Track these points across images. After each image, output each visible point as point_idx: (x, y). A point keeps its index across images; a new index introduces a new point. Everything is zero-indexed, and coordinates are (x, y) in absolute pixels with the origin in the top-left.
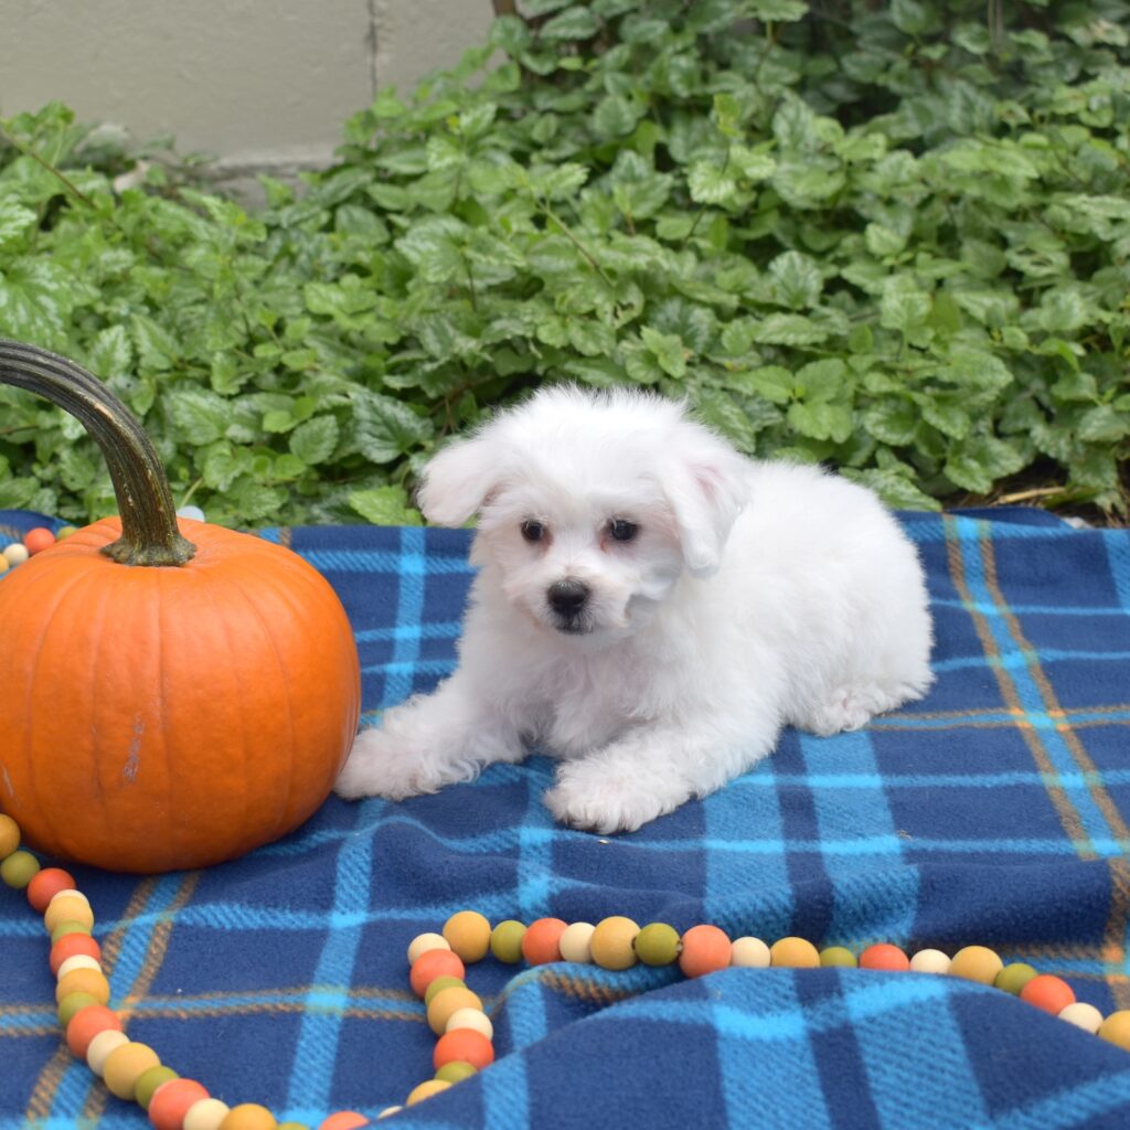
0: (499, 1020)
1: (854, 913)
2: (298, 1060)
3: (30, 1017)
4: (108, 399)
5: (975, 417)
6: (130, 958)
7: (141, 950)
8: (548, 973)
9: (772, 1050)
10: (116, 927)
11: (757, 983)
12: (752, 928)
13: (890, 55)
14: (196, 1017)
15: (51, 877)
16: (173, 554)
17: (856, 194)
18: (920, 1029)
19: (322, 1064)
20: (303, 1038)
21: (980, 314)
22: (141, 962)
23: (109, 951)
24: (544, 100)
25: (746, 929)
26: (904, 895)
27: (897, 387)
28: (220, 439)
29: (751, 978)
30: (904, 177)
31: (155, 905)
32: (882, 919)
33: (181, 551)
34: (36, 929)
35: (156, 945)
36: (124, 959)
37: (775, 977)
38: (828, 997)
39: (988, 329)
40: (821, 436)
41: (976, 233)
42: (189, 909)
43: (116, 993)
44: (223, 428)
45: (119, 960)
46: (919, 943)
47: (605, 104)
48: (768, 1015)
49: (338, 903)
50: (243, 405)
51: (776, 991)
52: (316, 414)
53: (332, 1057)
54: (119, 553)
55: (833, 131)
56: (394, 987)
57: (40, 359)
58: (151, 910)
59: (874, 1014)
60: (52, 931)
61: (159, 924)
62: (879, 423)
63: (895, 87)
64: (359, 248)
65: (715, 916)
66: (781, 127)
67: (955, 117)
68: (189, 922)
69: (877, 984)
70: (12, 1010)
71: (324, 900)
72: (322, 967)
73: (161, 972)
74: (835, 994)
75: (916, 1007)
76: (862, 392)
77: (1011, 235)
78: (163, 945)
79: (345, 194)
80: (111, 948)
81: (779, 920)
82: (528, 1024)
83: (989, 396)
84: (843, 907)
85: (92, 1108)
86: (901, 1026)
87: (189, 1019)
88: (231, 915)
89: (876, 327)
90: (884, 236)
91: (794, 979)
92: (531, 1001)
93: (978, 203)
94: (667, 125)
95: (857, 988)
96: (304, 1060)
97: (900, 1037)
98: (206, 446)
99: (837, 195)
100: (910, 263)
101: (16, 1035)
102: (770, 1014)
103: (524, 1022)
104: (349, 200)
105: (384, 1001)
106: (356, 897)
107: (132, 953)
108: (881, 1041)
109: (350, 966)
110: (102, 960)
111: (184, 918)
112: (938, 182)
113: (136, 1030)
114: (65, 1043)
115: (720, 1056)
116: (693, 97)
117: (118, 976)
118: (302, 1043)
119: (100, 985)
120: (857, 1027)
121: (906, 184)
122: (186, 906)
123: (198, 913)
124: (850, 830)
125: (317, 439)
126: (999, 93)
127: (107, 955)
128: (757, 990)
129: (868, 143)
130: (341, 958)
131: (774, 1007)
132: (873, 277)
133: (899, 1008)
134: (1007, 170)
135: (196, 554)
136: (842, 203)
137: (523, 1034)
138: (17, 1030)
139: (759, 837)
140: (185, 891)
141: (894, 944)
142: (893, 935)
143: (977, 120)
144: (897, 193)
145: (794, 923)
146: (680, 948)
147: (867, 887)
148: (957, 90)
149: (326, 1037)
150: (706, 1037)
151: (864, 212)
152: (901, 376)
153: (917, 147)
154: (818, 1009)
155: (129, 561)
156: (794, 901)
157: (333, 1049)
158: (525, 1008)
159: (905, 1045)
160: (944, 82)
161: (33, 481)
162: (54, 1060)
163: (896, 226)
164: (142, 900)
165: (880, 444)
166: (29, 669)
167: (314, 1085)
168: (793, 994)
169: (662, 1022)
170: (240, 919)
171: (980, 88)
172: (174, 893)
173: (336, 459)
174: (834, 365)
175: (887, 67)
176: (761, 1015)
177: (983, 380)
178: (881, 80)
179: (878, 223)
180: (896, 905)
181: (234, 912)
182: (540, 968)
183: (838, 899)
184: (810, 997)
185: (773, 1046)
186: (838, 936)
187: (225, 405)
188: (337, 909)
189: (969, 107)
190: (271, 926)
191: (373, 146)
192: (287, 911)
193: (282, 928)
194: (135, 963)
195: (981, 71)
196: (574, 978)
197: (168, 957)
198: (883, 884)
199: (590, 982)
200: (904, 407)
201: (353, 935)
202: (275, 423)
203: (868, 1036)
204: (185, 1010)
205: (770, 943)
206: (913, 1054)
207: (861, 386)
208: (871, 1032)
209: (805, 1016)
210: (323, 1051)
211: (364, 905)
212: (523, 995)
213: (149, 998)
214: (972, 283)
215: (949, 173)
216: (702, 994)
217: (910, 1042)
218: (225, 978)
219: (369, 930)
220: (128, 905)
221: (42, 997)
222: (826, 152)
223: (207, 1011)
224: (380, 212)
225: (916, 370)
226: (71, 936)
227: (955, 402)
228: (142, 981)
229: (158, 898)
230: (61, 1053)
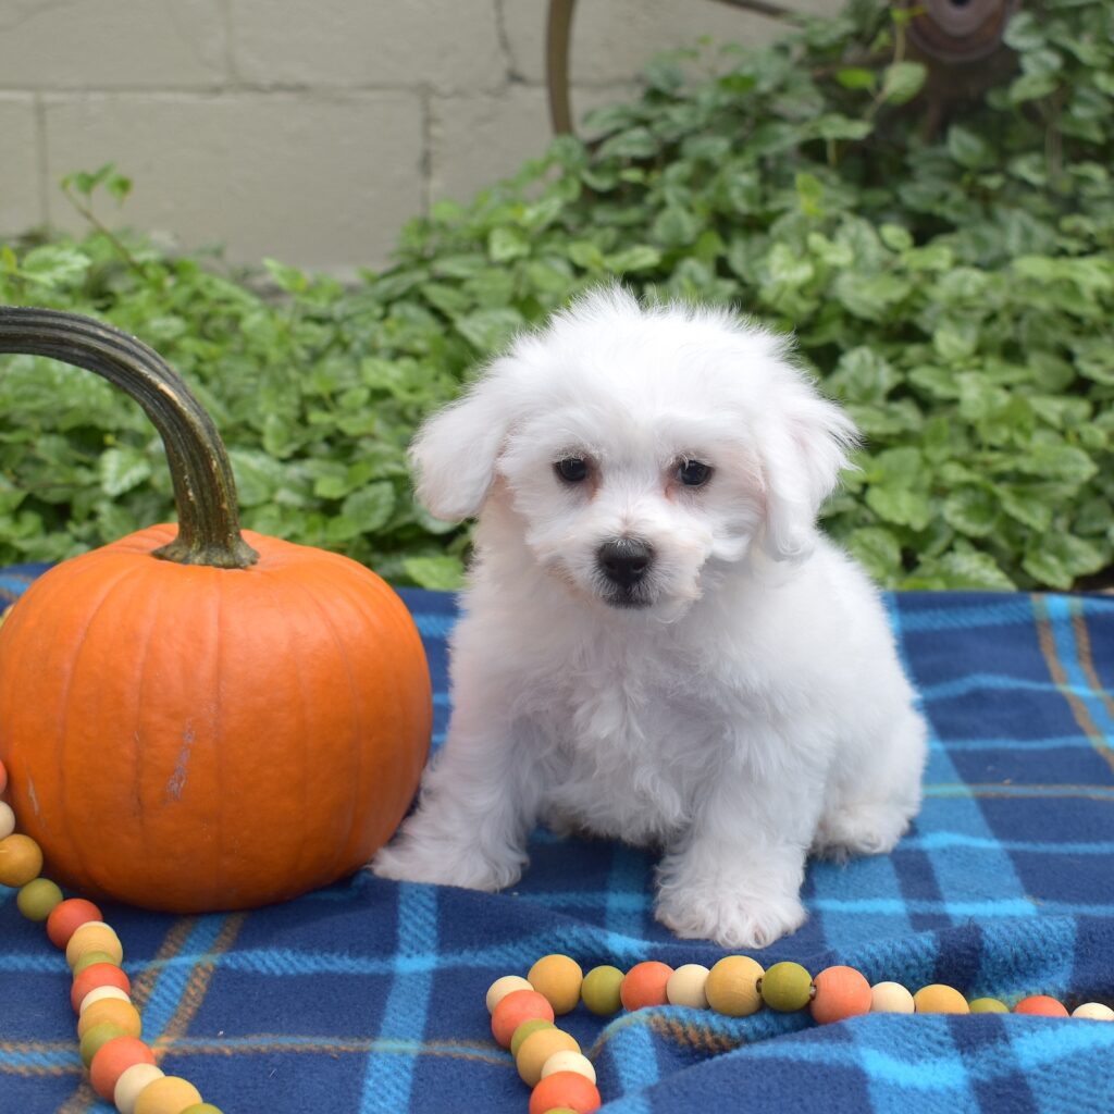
0: (602, 1062)
1: (1005, 962)
2: (365, 1103)
3: (45, 1056)
4: (172, 381)
5: (1055, 512)
6: (165, 999)
7: (178, 990)
8: (657, 1016)
9: (930, 1100)
10: (151, 966)
11: (904, 1027)
12: (891, 973)
13: (946, 187)
14: (242, 1052)
15: (75, 908)
16: (234, 557)
17: (916, 310)
18: (1107, 1077)
19: (393, 1106)
20: (370, 1077)
21: (1053, 418)
22: (177, 1002)
23: (140, 991)
24: (601, 214)
25: (885, 974)
26: (1060, 947)
27: (975, 477)
28: (269, 502)
29: (897, 1022)
30: (970, 290)
31: (193, 947)
32: (1035, 971)
33: (244, 555)
34: (55, 964)
35: (195, 987)
36: (157, 999)
37: (927, 1022)
38: (991, 1043)
39: (1063, 433)
40: (900, 520)
41: (1041, 346)
42: (234, 954)
43: (147, 1033)
44: (273, 489)
45: (151, 1000)
46: (1080, 997)
47: (667, 215)
48: (922, 1063)
49: (403, 946)
50: (295, 471)
51: (928, 1036)
52: (374, 481)
53: (405, 1099)
54: (173, 554)
55: (901, 239)
56: (473, 1037)
57: (101, 333)
58: (188, 953)
59: (1049, 1060)
60: (74, 965)
61: (199, 965)
62: (957, 513)
63: (951, 215)
64: (415, 337)
65: (847, 957)
67: (1013, 244)
68: (234, 966)
69: (1049, 1028)
70: (23, 1047)
71: (387, 945)
72: (388, 1019)
73: (199, 1013)
74: (1000, 1040)
75: (1099, 1053)
76: (940, 483)
77: (1076, 348)
78: (203, 986)
79: (399, 290)
80: (143, 988)
81: (921, 966)
82: (640, 1071)
84: (993, 954)
86: (1083, 1073)
87: (234, 1055)
88: (282, 962)
89: (955, 420)
90: (950, 341)
91: (948, 1023)
92: (641, 1047)
94: (726, 239)
95: (1026, 1033)
96: (373, 1102)
97: (1083, 1086)
98: (254, 507)
99: (900, 306)
101: (27, 1074)
102: (923, 1061)
103: (635, 1068)
104: (404, 297)
106: (423, 938)
107: (167, 993)
108: (1061, 1091)
109: (422, 1021)
111: (228, 961)
112: (998, 298)
113: (169, 1066)
114: (88, 1084)
115: (872, 1102)
118: (370, 1083)
119: (130, 1015)
120: (1029, 1075)
121: (970, 299)
122: (230, 951)
123: (245, 958)
124: (977, 893)
125: (372, 506)
127: (137, 995)
128: (906, 1035)
130: (411, 1011)
131: (928, 1054)
132: (942, 381)
133: (1078, 1054)
135: (259, 559)
136: (905, 316)
137: (634, 1082)
138: (29, 1069)
139: (876, 896)
140: (226, 934)
141: (1050, 996)
142: (1049, 988)
143: (1038, 244)
145: (938, 970)
146: (813, 991)
147: (1020, 933)
148: (1016, 220)
149: (397, 1073)
150: (856, 1080)
152: (978, 467)
154: (981, 1057)
155: (185, 561)
156: (939, 944)
157: (407, 1089)
158: (633, 1053)
159: (1090, 1095)
160: (1001, 211)
161: (66, 538)
162: (73, 1100)
163: (962, 336)
164: (178, 941)
165: (959, 534)
166: (68, 666)
168: (949, 1039)
169: (803, 1063)
170: (292, 965)
171: (1038, 217)
172: (214, 936)
173: (390, 528)
174: (910, 454)
175: (943, 198)
176: (912, 1063)
177: (1067, 469)
178: (939, 210)
180: (1051, 956)
181: (286, 959)
182: (648, 1009)
183: (987, 944)
184: (970, 1043)
185: (931, 1096)
186: (984, 989)
187: (277, 467)
188: (402, 952)
189: (1027, 235)
190: (327, 971)
191: (429, 253)
192: (345, 957)
193: (340, 972)
194: (170, 1003)
195: (1037, 202)
196: (688, 1025)
197: (207, 999)
198: (1038, 932)
199: (706, 1030)
200: (982, 498)
201: (422, 983)
202: (328, 488)
203: (1044, 1085)
204: (229, 1048)
205: (913, 992)
206: (1101, 1104)
207: (937, 478)
208: (1047, 1081)
209: (965, 1064)
210: (394, 1090)
211: (433, 946)
212: (631, 1038)
213: (187, 1038)
216: (845, 1036)
217: (1096, 1091)
218: (275, 1021)
219: (441, 978)
220: (161, 945)
221: (59, 1034)
222: (891, 269)
223: (255, 1047)
224: (436, 312)
225: (995, 462)
226: (98, 966)
227: (1035, 496)
228: (179, 1022)
229: (195, 940)
230: (82, 1095)
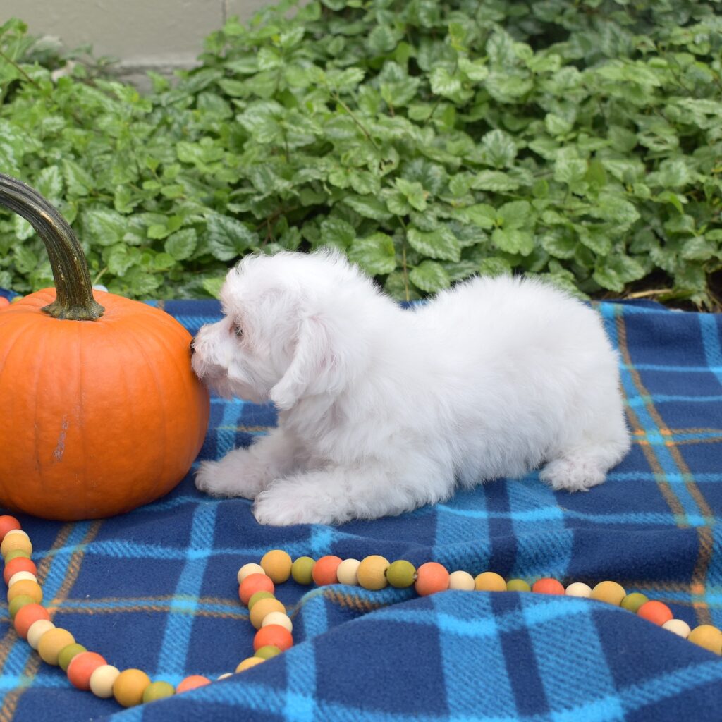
0: (297, 620)
1: (530, 558)
2: (165, 642)
4: (49, 209)
5: (614, 241)
6: (56, 575)
7: (63, 570)
8: (329, 591)
9: (475, 643)
10: (47, 554)
11: (465, 600)
12: (463, 566)
13: (565, 4)
14: (98, 613)
15: (5, 521)
16: (89, 313)
17: (539, 94)
18: (572, 632)
19: (180, 646)
20: (168, 628)
21: (619, 174)
22: (63, 577)
23: (42, 570)
24: (336, 27)
25: (460, 566)
26: (563, 548)
27: (564, 221)
28: (119, 242)
29: (462, 597)
30: (572, 83)
31: (72, 540)
32: (548, 562)
33: (95, 311)
35: (73, 567)
36: (52, 575)
37: (478, 596)
38: (512, 610)
39: (624, 185)
40: (513, 251)
41: (618, 122)
42: (95, 544)
43: (46, 597)
44: (121, 234)
45: (49, 576)
46: (572, 579)
47: (377, 30)
48: (473, 621)
49: (193, 543)
50: (135, 220)
51: (478, 605)
52: (183, 228)
53: (187, 641)
54: (54, 311)
55: (526, 51)
56: (228, 597)
58: (70, 544)
59: (541, 622)
60: (5, 556)
61: (75, 553)
62: (551, 243)
63: (567, 25)
64: (213, 120)
65: (439, 557)
66: (492, 49)
67: (606, 46)
68: (95, 552)
69: (544, 602)
71: (183, 541)
72: (181, 583)
73: (76, 584)
74: (517, 609)
75: (569, 618)
76: (541, 223)
77: (641, 124)
78: (77, 566)
79: (204, 85)
80: (43, 568)
81: (481, 561)
82: (316, 623)
83: (624, 228)
84: (523, 554)
85: (30, 669)
86: (559, 629)
87: (94, 615)
88: (122, 548)
89: (551, 181)
90: (557, 122)
91: (489, 597)
92: (318, 609)
93: (620, 102)
94: (417, 45)
95: (531, 605)
96: (169, 643)
97: (559, 636)
98: (110, 246)
99: (527, 94)
100: (574, 140)
102: (473, 620)
103: (313, 621)
104: (206, 89)
105: (221, 607)
106: (205, 540)
107: (57, 571)
108: (546, 639)
109: (200, 583)
110: (37, 575)
111: (91, 549)
112: (594, 87)
113: (59, 620)
114: (13, 628)
115: (441, 645)
116: (434, 28)
117: (49, 586)
118: (168, 632)
119: (36, 591)
120: (530, 630)
121: (573, 89)
122: (92, 542)
123: (101, 546)
125: (183, 244)
126: (635, 30)
127: (41, 573)
128: (464, 604)
129: (549, 61)
130: (194, 578)
131: (477, 616)
132: (550, 149)
133: (558, 618)
134: (639, 80)
135: (104, 313)
136: (530, 100)
137: (312, 630)
139: (471, 509)
140: (91, 532)
141: (555, 579)
142: (555, 573)
143: (621, 48)
144: (566, 95)
145: (491, 563)
146: (416, 576)
147: (539, 542)
148: (608, 28)
149: (184, 628)
150: (432, 633)
151: (545, 106)
152: (566, 213)
153: (581, 65)
154: (505, 618)
155: (61, 316)
156: (491, 549)
157: (188, 636)
158: (313, 613)
159: (562, 642)
160: (599, 22)
162: (6, 638)
163: (565, 116)
164: (64, 538)
165: (552, 257)
167: (175, 659)
168: (489, 607)
169: (404, 623)
170: (128, 550)
171: (623, 27)
172: (85, 533)
173: (195, 257)
174: (523, 205)
175: (562, 12)
176: (467, 620)
177: (620, 217)
178: (558, 20)
179: (554, 113)
180: (557, 554)
181: (124, 546)
182: (324, 587)
183: (520, 549)
184: (500, 610)
185: (475, 640)
186: (518, 573)
187: (123, 220)
188: (192, 546)
189: (615, 39)
190: (148, 556)
191: (223, 55)
192: (159, 547)
193: (156, 558)
194: (59, 578)
195: (624, 16)
196: (346, 595)
197: (81, 574)
198: (550, 540)
199: (357, 598)
200: (568, 232)
201: (202, 564)
202: (156, 232)
203: (538, 635)
204: (91, 609)
205: (474, 576)
206: (567, 648)
207: (540, 219)
208: (540, 633)
209: (496, 622)
210: (181, 637)
211: (210, 545)
212: (313, 604)
213: (68, 600)
214: (614, 154)
215: (601, 81)
216: (430, 606)
217: (565, 640)
218: (118, 589)
219: (212, 560)
220: (55, 540)
222: (521, 66)
223: (106, 610)
224: (227, 98)
225: (577, 210)
226: (19, 559)
227: (601, 231)
228: (64, 590)
229: (74, 536)
230: (10, 636)
